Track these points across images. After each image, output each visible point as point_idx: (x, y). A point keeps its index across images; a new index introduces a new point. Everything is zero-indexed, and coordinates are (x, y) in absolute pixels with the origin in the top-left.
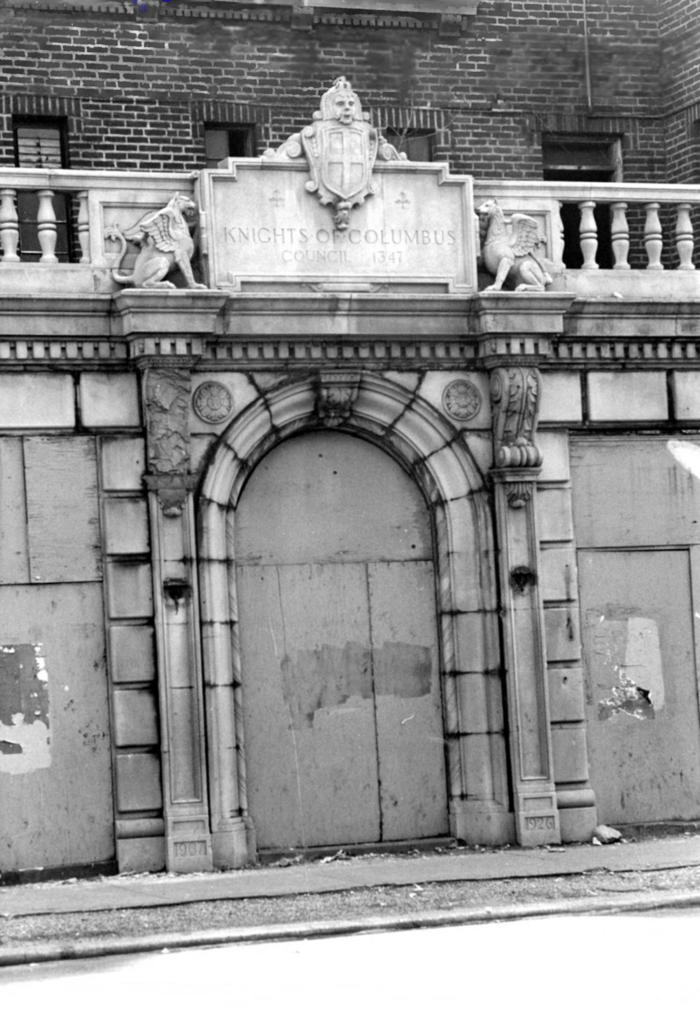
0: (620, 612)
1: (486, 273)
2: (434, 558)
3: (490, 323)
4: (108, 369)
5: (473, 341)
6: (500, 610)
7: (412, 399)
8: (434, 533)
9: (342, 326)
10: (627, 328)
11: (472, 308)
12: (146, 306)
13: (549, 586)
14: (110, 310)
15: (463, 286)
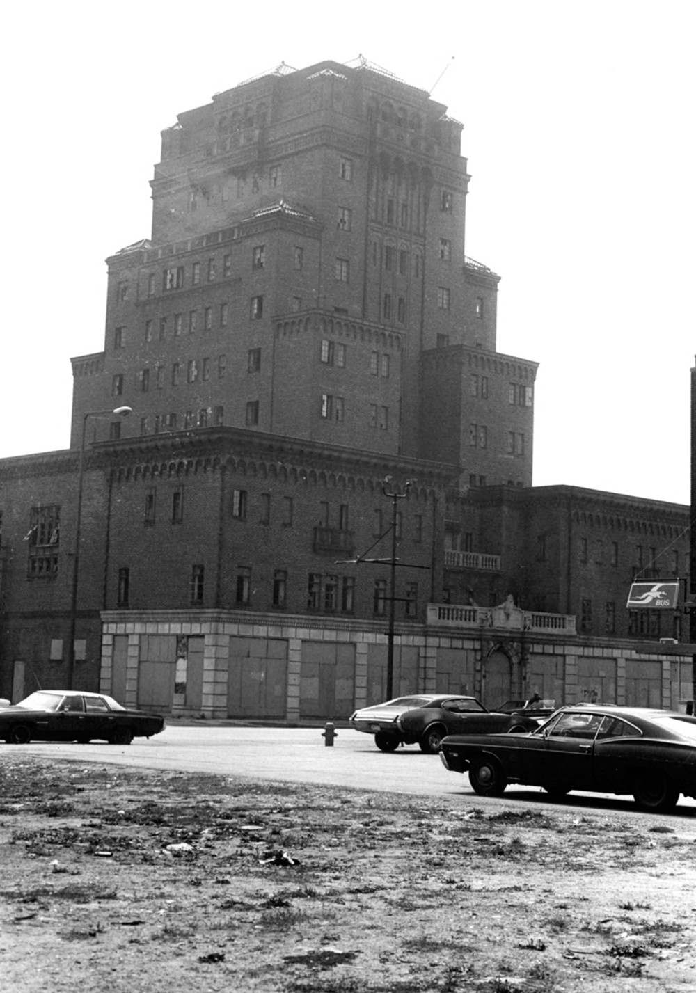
0: (534, 684)
1: (525, 628)
2: (511, 674)
3: (526, 636)
4: (478, 640)
5: (522, 638)
6: (521, 683)
7: (512, 646)
8: (511, 668)
9: (508, 635)
10: (540, 637)
11: (523, 633)
12: (486, 631)
13: (527, 680)
14: (481, 630)
15: (522, 630)
